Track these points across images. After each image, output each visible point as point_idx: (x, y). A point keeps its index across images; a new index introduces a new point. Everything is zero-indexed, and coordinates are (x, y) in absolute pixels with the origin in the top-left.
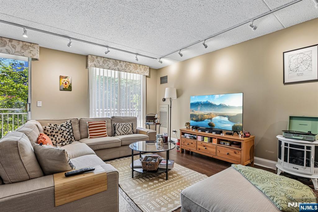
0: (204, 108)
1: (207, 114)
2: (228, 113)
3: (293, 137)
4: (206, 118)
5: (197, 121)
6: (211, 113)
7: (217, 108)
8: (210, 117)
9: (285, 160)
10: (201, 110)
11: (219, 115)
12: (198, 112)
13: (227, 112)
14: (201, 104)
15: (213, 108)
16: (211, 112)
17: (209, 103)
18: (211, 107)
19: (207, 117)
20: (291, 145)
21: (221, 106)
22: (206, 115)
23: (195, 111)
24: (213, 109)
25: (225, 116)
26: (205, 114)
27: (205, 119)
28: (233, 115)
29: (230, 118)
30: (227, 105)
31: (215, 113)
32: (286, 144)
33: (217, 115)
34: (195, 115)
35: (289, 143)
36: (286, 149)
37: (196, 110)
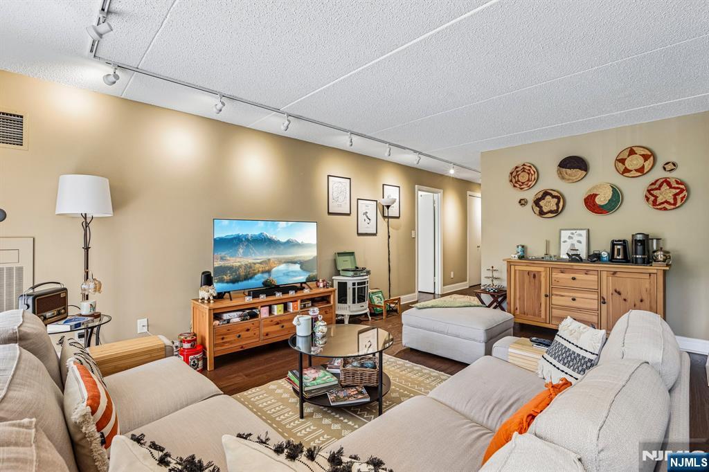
0: (253, 249)
1: (261, 263)
2: (301, 257)
3: (362, 274)
4: (259, 271)
5: (234, 281)
6: (269, 260)
7: (282, 247)
8: (267, 268)
9: (354, 302)
10: (245, 254)
11: (285, 262)
12: (238, 260)
13: (300, 255)
14: (247, 240)
15: (274, 248)
16: (270, 257)
17: (265, 238)
18: (270, 247)
19: (261, 269)
20: (359, 284)
21: (290, 244)
22: (257, 266)
23: (228, 258)
24: (274, 251)
25: (295, 263)
26: (255, 264)
27: (255, 274)
28: (308, 259)
29: (304, 265)
30: (300, 242)
31: (278, 259)
32: (354, 284)
33: (280, 262)
34: (230, 268)
35: (356, 282)
36: (354, 289)
37: (231, 256)
